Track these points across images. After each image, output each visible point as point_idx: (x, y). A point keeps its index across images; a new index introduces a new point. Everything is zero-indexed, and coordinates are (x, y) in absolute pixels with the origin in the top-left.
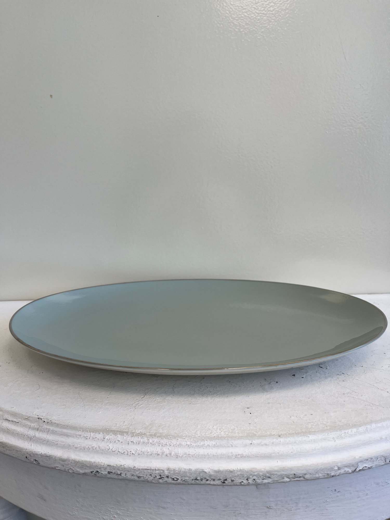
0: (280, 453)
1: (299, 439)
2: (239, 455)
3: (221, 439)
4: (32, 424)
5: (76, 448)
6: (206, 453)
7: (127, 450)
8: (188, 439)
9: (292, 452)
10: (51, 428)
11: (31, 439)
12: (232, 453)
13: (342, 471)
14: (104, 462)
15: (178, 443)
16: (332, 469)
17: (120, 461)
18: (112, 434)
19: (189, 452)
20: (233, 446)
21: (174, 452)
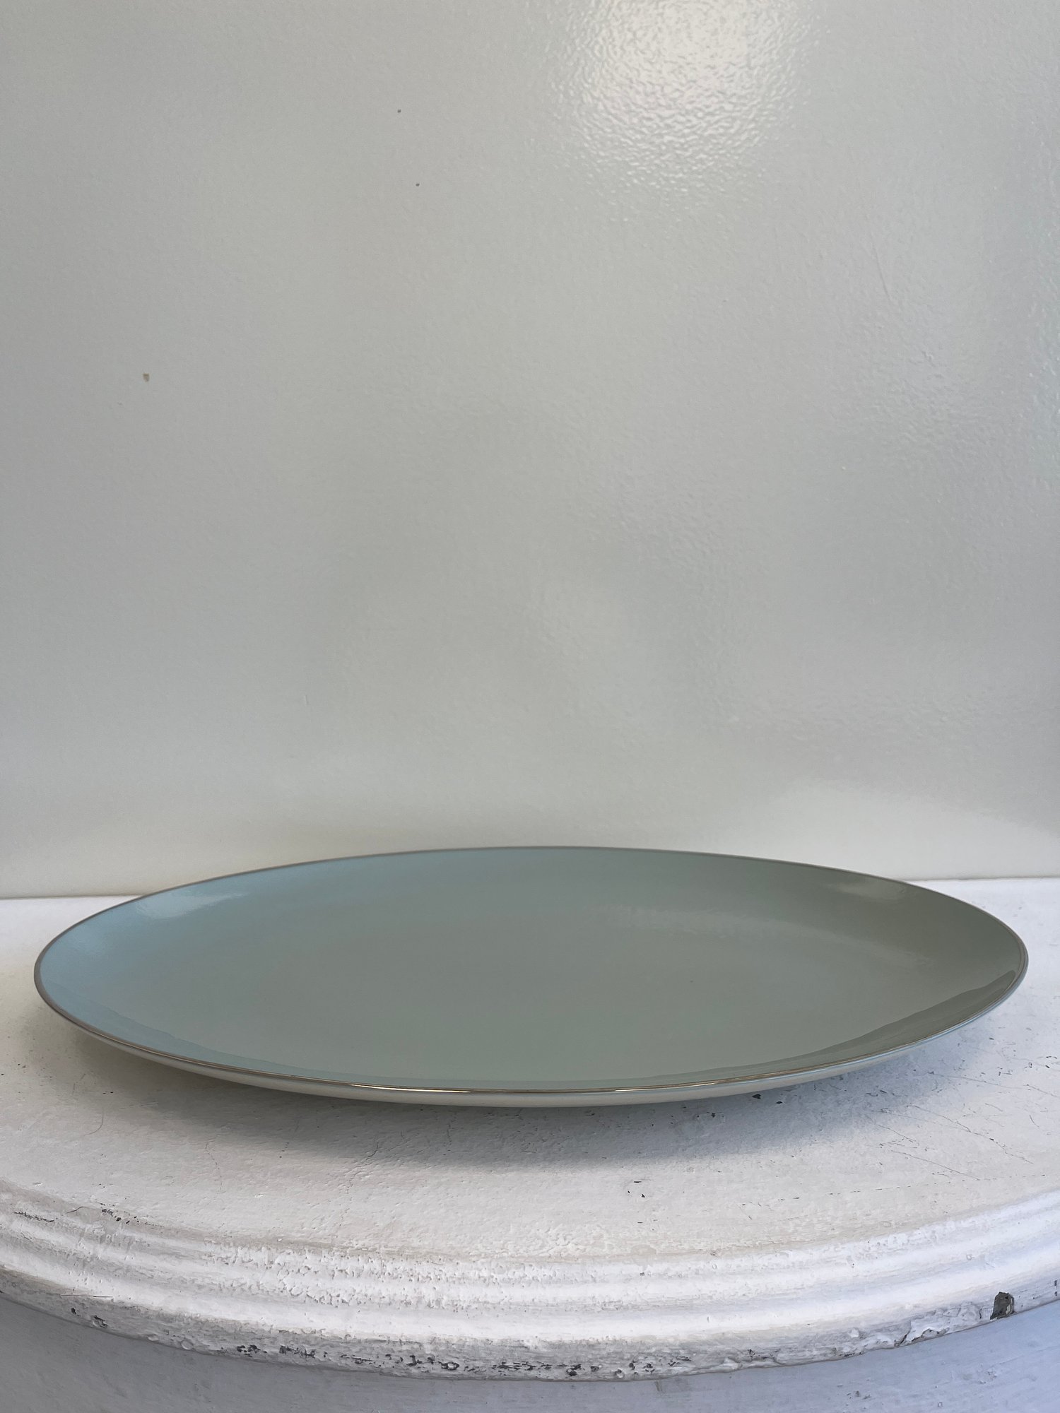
0: (714, 1297)
1: (761, 1261)
2: (611, 1302)
3: (568, 1262)
4: (89, 1226)
5: (200, 1287)
6: (528, 1299)
7: (329, 1291)
8: (483, 1263)
9: (744, 1295)
10: (137, 1236)
11: (84, 1264)
12: (594, 1297)
13: (870, 1342)
14: (269, 1322)
15: (458, 1274)
16: (844, 1336)
17: (312, 1321)
18: (291, 1251)
19: (486, 1295)
20: (598, 1279)
21: (448, 1296)
